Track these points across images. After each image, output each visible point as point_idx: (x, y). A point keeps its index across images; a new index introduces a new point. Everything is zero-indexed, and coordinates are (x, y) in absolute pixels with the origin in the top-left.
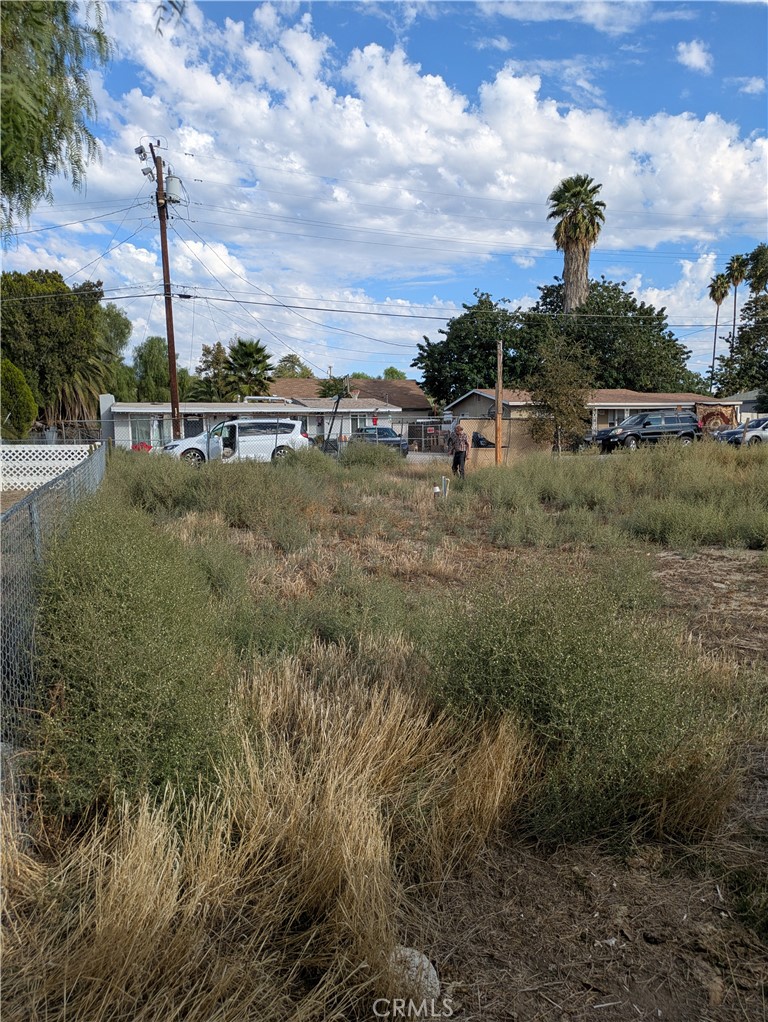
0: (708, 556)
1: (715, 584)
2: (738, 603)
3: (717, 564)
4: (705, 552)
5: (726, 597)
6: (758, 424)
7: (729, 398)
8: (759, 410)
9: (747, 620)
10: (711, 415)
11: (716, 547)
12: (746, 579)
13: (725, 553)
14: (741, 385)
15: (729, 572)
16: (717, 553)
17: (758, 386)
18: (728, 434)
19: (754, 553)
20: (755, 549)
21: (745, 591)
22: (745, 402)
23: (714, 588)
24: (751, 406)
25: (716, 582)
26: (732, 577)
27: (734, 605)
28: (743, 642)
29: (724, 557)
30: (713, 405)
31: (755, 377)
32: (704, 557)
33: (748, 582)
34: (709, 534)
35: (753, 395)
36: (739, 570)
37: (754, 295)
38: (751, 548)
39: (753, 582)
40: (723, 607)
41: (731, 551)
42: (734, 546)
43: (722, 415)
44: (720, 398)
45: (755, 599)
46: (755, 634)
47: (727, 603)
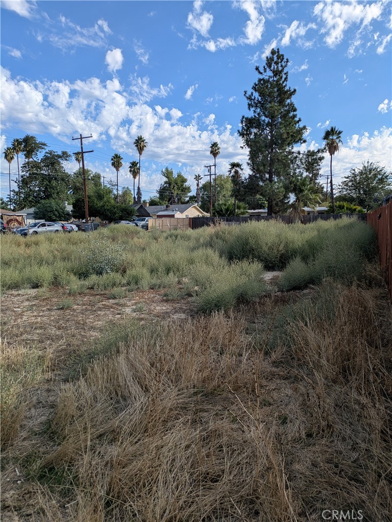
0: (11, 295)
1: (15, 309)
2: (27, 317)
3: (16, 299)
4: (10, 293)
5: (21, 315)
6: (35, 225)
7: (19, 212)
8: (36, 218)
9: (31, 325)
10: (11, 220)
11: (16, 290)
12: (31, 304)
13: (20, 292)
14: (25, 205)
15: (22, 302)
16: (16, 293)
17: (34, 206)
18: (21, 230)
19: (35, 290)
20: (36, 288)
21: (30, 310)
22: (28, 214)
23: (14, 311)
24: (31, 216)
25: (15, 308)
26: (24, 304)
27: (25, 318)
28: (29, 337)
29: (20, 294)
30: (12, 215)
31: (32, 201)
32: (10, 296)
33: (32, 305)
34: (11, 284)
35: (32, 210)
36: (28, 300)
37: (27, 160)
38: (33, 288)
39: (34, 305)
40: (19, 320)
41: (23, 290)
42: (24, 288)
43: (17, 221)
44: (15, 211)
45: (35, 314)
46: (35, 331)
47: (21, 318)
